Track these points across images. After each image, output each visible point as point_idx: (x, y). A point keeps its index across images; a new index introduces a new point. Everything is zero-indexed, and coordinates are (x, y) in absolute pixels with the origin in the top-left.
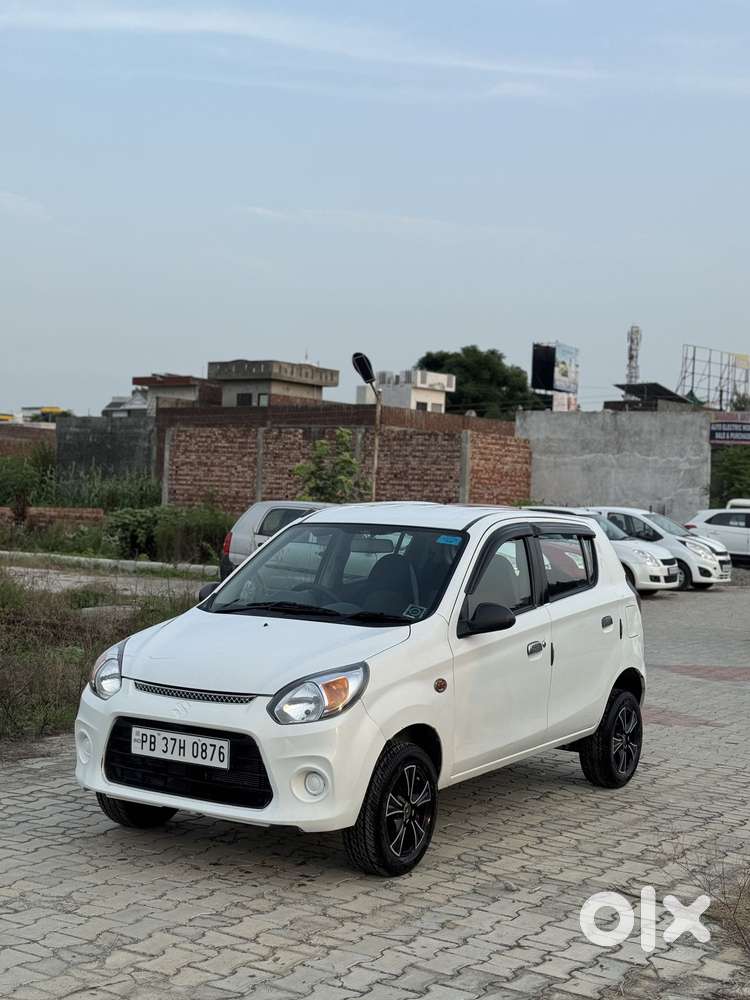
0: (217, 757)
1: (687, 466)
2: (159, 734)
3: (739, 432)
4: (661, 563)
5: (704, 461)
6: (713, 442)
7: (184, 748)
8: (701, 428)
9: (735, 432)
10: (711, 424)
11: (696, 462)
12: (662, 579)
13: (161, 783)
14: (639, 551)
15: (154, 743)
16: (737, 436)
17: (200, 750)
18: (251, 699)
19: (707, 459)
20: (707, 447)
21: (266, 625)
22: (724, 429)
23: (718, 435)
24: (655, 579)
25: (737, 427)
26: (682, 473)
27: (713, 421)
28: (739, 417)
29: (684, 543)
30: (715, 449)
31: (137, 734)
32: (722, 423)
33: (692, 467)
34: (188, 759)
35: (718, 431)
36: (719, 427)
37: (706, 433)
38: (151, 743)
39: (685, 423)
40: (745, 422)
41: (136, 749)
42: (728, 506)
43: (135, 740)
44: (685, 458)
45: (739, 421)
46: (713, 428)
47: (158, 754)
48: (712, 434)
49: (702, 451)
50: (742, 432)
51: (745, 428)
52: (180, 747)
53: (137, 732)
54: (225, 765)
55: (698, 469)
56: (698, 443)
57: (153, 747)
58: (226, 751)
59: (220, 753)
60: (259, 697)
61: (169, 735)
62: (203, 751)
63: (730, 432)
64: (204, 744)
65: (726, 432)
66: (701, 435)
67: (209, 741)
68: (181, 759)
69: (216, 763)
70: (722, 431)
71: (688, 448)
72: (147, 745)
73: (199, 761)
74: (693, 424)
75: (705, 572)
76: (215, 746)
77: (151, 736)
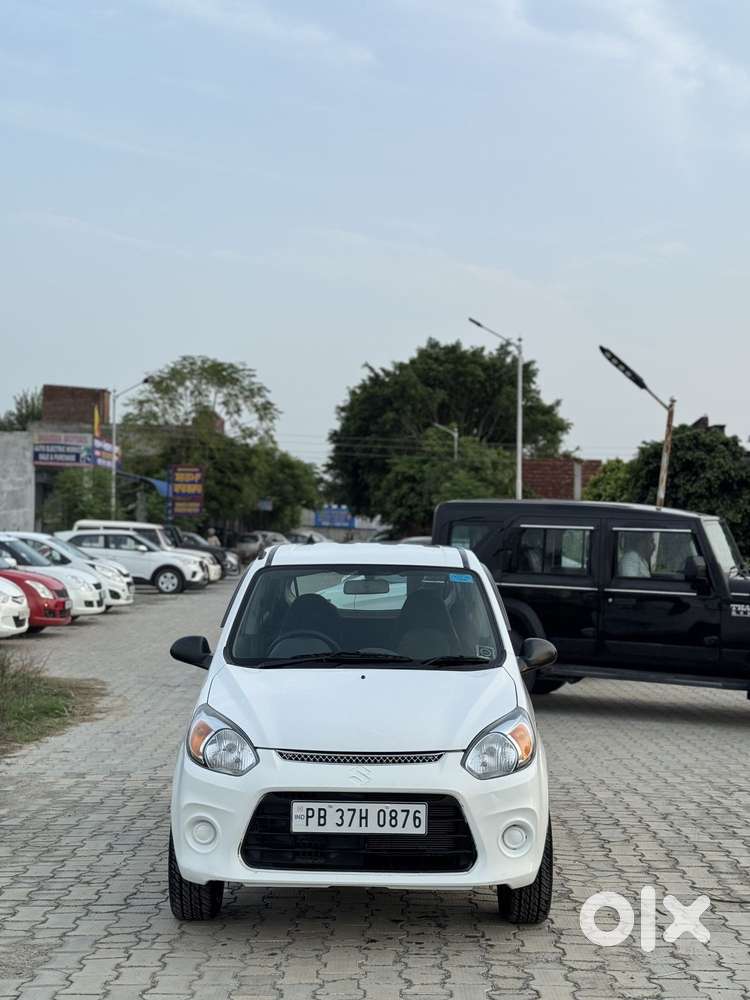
0: (412, 823)
1: (10, 488)
2: (331, 807)
3: (62, 453)
4: (93, 587)
5: (27, 483)
6: (37, 463)
7: (366, 818)
8: (24, 448)
9: (58, 453)
10: (35, 445)
11: (20, 484)
12: (95, 604)
13: (321, 861)
14: (73, 577)
15: (324, 817)
16: (61, 457)
17: (388, 818)
18: (440, 757)
19: (30, 481)
20: (30, 469)
21: (363, 677)
22: (48, 450)
23: (42, 457)
24: (89, 604)
25: (61, 449)
26: (5, 495)
27: (37, 442)
28: (63, 438)
29: (93, 566)
30: (39, 470)
31: (300, 809)
32: (46, 445)
33: (17, 488)
34: (373, 828)
35: (42, 452)
36: (43, 448)
37: (29, 454)
38: (320, 817)
39: (8, 443)
40: (68, 443)
41: (298, 826)
42: (75, 527)
43: (297, 817)
44: (9, 479)
45: (63, 442)
46: (37, 449)
47: (330, 828)
48: (36, 456)
49: (25, 472)
50: (67, 453)
51: (68, 449)
52: (361, 818)
53: (298, 808)
54: (422, 830)
55: (22, 490)
56: (21, 464)
57: (322, 821)
58: (423, 816)
59: (415, 818)
60: (449, 754)
61: (345, 806)
62: (392, 818)
63: (53, 453)
64: (393, 811)
65: (50, 453)
66: (24, 456)
67: (398, 807)
68: (364, 830)
69: (410, 829)
70: (46, 453)
71: (11, 469)
72: (314, 821)
73: (387, 830)
74: (15, 445)
75: (115, 595)
76: (408, 811)
77: (320, 810)
